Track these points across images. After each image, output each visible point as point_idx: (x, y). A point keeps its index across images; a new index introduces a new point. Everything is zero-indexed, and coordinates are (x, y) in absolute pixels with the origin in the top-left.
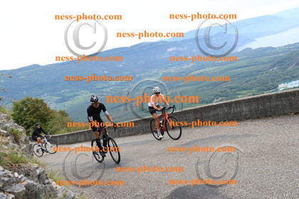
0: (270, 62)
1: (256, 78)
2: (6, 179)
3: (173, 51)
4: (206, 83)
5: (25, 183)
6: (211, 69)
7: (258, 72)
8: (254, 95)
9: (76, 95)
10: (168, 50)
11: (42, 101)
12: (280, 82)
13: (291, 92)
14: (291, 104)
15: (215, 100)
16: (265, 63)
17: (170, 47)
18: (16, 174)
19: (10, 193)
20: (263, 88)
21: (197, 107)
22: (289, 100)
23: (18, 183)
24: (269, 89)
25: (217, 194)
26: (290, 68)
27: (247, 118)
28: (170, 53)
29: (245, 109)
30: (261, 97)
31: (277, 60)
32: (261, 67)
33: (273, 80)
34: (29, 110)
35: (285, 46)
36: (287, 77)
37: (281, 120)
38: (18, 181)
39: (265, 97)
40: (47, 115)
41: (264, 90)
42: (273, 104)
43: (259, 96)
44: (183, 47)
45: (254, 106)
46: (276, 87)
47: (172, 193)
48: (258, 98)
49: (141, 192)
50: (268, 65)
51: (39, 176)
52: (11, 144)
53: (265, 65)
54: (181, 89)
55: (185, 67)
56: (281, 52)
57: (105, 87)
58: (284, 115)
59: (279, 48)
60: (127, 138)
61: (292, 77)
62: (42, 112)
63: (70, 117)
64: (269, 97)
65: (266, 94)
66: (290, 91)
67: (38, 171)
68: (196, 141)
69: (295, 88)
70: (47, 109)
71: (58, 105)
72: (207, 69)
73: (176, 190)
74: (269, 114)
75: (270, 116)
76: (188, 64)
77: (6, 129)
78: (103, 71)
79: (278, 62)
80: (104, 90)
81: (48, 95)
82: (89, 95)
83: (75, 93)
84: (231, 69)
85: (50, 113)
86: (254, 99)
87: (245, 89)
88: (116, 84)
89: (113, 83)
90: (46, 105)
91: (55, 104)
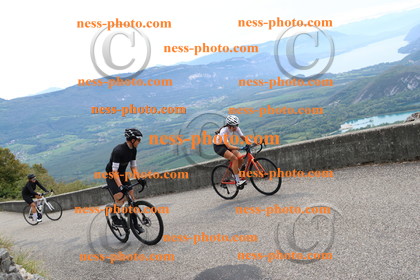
0: (328, 94)
1: (310, 117)
3: (197, 79)
6: (250, 103)
8: (308, 139)
9: (60, 142)
10: (191, 77)
11: (7, 151)
12: (343, 121)
13: (356, 135)
14: (357, 151)
16: (322, 96)
17: (193, 73)
20: (320, 129)
22: (354, 145)
24: (328, 131)
25: (258, 277)
26: (355, 102)
28: (193, 81)
29: (296, 158)
30: (317, 142)
31: (338, 92)
32: (317, 101)
33: (334, 119)
35: (349, 72)
36: (351, 113)
37: (345, 173)
39: (322, 141)
40: (15, 172)
41: (322, 133)
42: (334, 151)
43: (314, 140)
44: (212, 74)
45: (308, 154)
46: (337, 128)
48: (313, 143)
50: (327, 98)
53: (323, 99)
55: (214, 101)
56: (345, 81)
57: (101, 131)
58: (348, 165)
59: (341, 74)
61: (358, 114)
62: (7, 167)
63: (49, 173)
64: (328, 142)
65: (324, 138)
66: (354, 133)
69: (362, 129)
70: (15, 163)
71: (32, 157)
72: (243, 105)
74: (328, 164)
75: (329, 168)
76: (217, 96)
79: (341, 94)
80: (99, 134)
81: (16, 142)
82: (78, 141)
83: (56, 139)
84: (277, 104)
85: (20, 168)
86: (308, 145)
87: (292, 133)
88: (117, 126)
89: (113, 124)
90: (13, 157)
91: (27, 155)
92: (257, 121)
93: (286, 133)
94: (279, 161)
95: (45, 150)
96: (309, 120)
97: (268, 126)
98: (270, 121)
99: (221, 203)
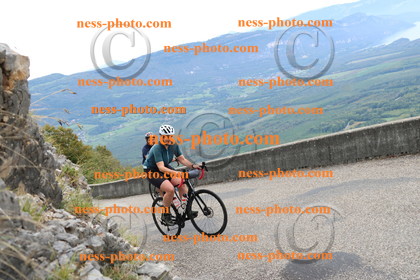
1: (416, 89)
8: (412, 116)
9: (121, 122)
10: (270, 45)
11: (70, 131)
15: (348, 126)
27: (403, 154)
28: (272, 49)
29: (399, 138)
45: (414, 133)
62: (70, 149)
70: (77, 144)
71: (93, 139)
81: (76, 122)
86: (414, 122)
87: (397, 108)
88: (185, 103)
91: (88, 136)
92: (349, 95)
93: (385, 110)
94: (379, 141)
96: (414, 94)
97: (362, 102)
98: (365, 96)
99: (311, 188)
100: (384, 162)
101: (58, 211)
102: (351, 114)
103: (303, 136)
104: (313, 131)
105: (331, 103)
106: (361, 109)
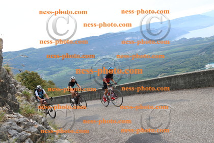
0: (199, 48)
1: (189, 60)
2: (26, 123)
3: (130, 39)
4: (153, 63)
5: (37, 126)
6: (157, 53)
7: (191, 55)
8: (187, 72)
9: (60, 70)
10: (126, 39)
11: (36, 74)
12: (207, 63)
15: (159, 75)
16: (196, 49)
17: (128, 37)
18: (31, 121)
19: (28, 132)
20: (194, 67)
21: (147, 80)
22: (213, 76)
23: (33, 126)
24: (199, 68)
25: (161, 140)
27: (182, 89)
29: (181, 82)
30: (193, 73)
31: (205, 47)
32: (193, 52)
33: (202, 62)
34: (27, 80)
35: (211, 37)
36: (211, 59)
37: (206, 90)
38: (33, 125)
39: (195, 73)
40: (40, 84)
41: (195, 69)
42: (202, 78)
43: (191, 73)
44: (137, 37)
45: (187, 79)
46: (204, 67)
47: (129, 139)
48: (190, 74)
49: (107, 138)
50: (198, 51)
51: (43, 123)
52: (25, 101)
53: (196, 51)
54: (135, 67)
55: (138, 51)
56: (208, 41)
57: (81, 65)
58: (209, 86)
59: (207, 38)
60: (97, 101)
62: (36, 81)
63: (56, 85)
64: (198, 74)
65: (196, 71)
66: (213, 69)
67: (43, 120)
68: (146, 103)
70: (40, 80)
71: (48, 77)
72: (154, 53)
73: (132, 137)
74: (198, 85)
75: (199, 87)
76: (140, 49)
77: (21, 91)
78: (80, 53)
79: (206, 49)
80: (80, 67)
81: (40, 70)
82: (70, 69)
83: (60, 69)
84: (171, 53)
85: (42, 82)
86: (188, 75)
87: (181, 68)
88: (88, 63)
89: (87, 62)
90: (39, 76)
91: (45, 76)
92: (160, 62)
93: (176, 69)
94: (172, 83)
95: (54, 74)
96: (188, 62)
97: (166, 65)
98: (167, 62)
99: (142, 103)
100: (174, 92)
101: (16, 113)
102: (161, 70)
103: (140, 79)
104: (144, 77)
105: (152, 65)
106: (165, 68)
